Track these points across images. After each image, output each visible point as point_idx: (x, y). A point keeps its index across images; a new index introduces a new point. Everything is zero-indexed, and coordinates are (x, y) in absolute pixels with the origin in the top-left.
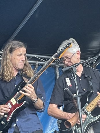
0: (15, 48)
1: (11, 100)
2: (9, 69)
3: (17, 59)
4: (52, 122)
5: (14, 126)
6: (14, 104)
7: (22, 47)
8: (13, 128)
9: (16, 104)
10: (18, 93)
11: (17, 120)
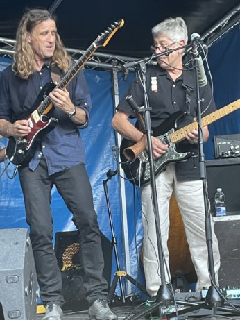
0: (34, 22)
1: (33, 114)
2: (26, 57)
3: (40, 40)
4: (105, 157)
5: (39, 156)
6: (36, 121)
7: (46, 19)
8: (38, 159)
9: (40, 121)
10: (42, 102)
11: (44, 147)
